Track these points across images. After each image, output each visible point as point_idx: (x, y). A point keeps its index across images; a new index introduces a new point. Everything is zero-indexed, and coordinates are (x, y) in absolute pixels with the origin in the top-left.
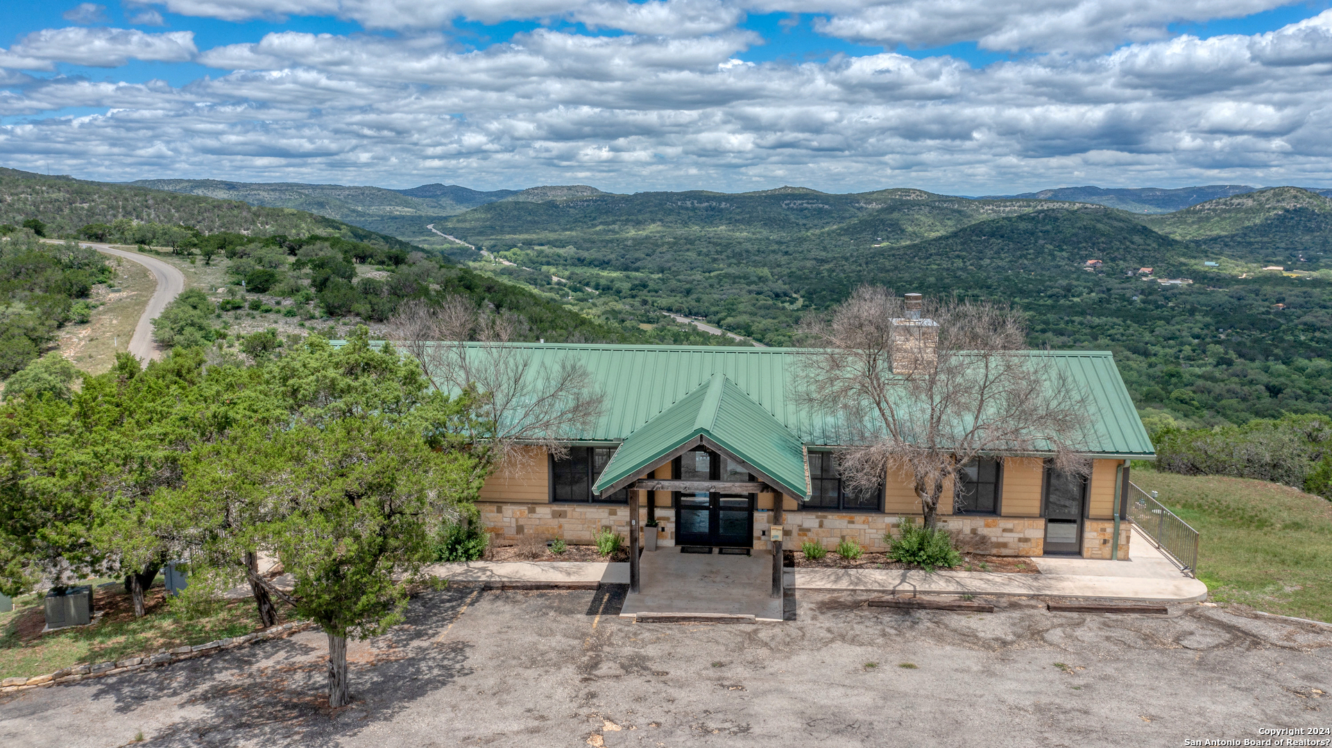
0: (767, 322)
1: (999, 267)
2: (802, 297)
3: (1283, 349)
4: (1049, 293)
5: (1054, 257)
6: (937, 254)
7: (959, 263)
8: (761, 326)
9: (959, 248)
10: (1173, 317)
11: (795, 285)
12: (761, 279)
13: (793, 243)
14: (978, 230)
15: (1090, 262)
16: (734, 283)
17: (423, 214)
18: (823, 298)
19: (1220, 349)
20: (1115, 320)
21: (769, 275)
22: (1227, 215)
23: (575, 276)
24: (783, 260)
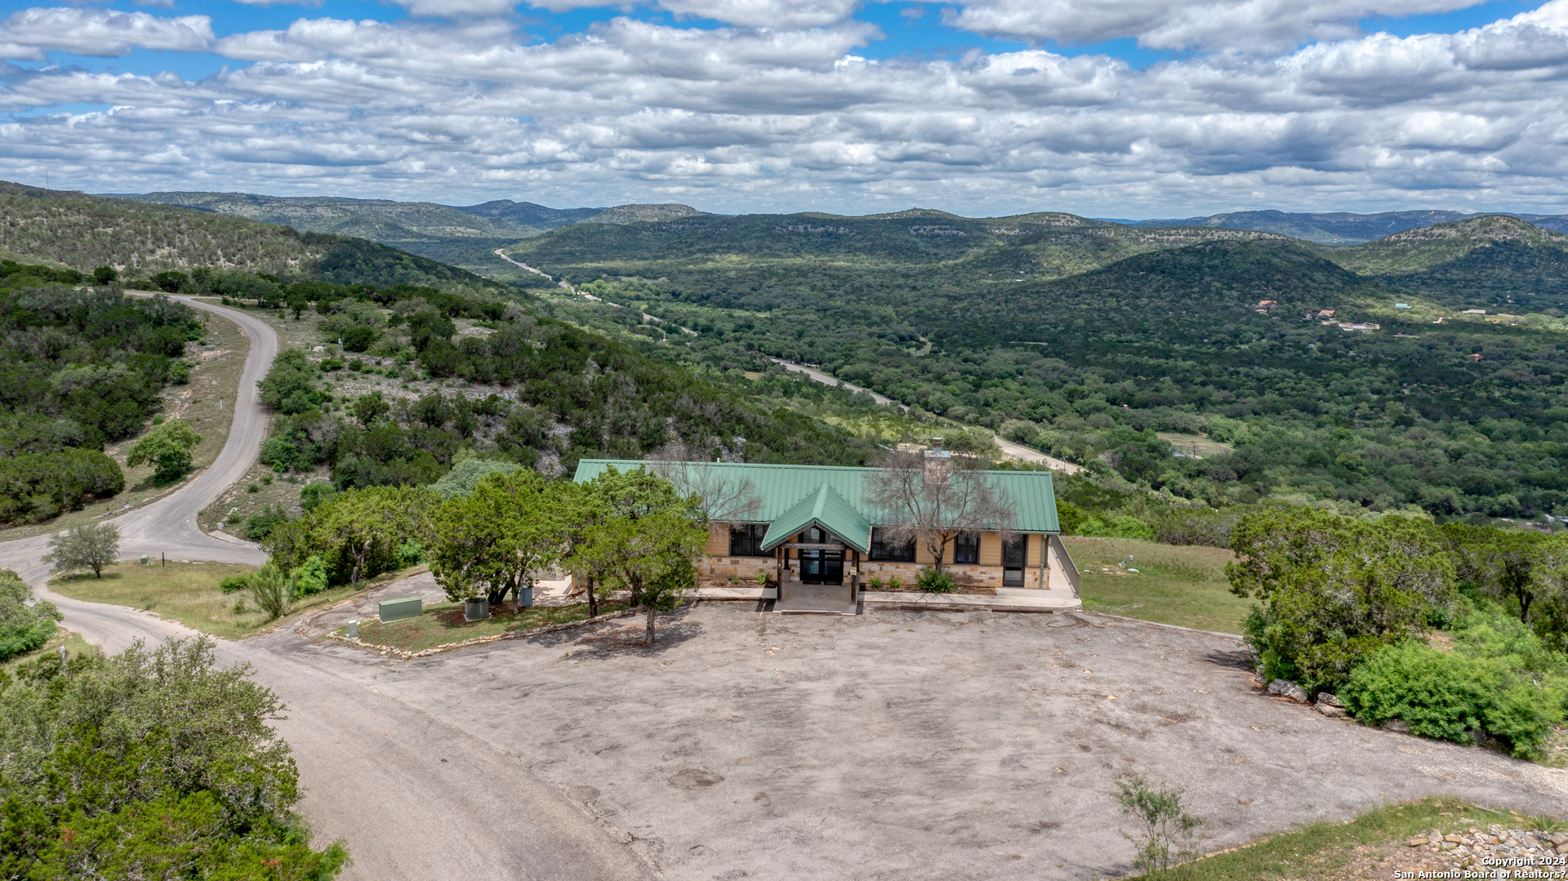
0: (891, 371)
1: (1158, 307)
2: (931, 341)
3: (1471, 408)
4: (1213, 339)
5: (1222, 297)
6: (1086, 292)
7: (1112, 303)
8: (883, 376)
9: (1113, 284)
10: (1352, 368)
11: (923, 327)
12: (885, 320)
13: (921, 277)
14: (1135, 263)
15: (1263, 303)
16: (853, 324)
17: (490, 237)
18: (954, 343)
19: (1400, 407)
20: (1286, 371)
21: (894, 315)
22: (1427, 248)
23: (669, 315)
24: (910, 296)
